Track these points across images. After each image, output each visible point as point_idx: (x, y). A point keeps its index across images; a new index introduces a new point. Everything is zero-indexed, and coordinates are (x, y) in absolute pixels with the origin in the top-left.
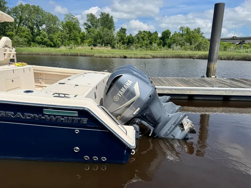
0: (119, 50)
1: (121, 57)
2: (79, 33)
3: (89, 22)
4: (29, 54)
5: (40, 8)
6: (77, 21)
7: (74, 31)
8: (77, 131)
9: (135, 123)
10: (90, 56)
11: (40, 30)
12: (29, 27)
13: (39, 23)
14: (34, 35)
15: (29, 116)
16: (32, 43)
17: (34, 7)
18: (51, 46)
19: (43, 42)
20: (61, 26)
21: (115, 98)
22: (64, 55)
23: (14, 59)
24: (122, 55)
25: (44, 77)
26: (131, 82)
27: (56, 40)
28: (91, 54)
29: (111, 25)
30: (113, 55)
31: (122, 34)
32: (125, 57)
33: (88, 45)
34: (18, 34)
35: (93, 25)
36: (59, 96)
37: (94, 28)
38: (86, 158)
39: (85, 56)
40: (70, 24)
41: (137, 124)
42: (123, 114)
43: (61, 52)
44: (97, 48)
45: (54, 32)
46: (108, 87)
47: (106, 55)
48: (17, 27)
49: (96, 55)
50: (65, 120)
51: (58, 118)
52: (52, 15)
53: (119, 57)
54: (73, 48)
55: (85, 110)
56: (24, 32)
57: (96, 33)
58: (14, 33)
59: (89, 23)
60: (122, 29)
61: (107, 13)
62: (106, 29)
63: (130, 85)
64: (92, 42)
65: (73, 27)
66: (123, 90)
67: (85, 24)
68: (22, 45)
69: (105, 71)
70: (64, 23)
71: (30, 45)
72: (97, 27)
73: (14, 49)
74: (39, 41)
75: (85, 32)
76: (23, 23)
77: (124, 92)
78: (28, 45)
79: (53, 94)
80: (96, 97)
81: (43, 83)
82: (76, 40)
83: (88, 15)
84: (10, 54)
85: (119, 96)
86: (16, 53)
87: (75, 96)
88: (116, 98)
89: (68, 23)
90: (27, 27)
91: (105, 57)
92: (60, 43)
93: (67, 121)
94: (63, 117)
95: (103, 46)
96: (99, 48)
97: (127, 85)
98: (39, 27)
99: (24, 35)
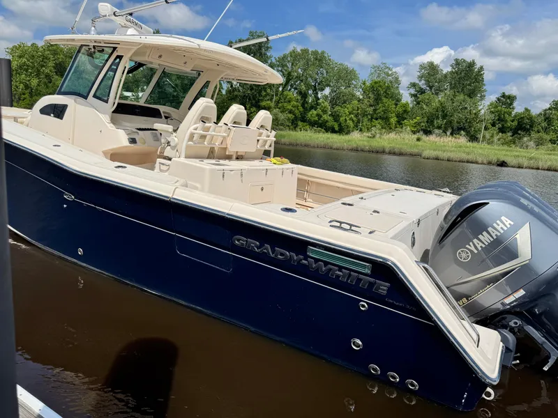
0: (489, 146)
1: (490, 163)
2: (396, 105)
3: (423, 82)
4: (291, 144)
5: (326, 55)
6: (397, 79)
7: (385, 100)
8: (363, 306)
9: (505, 327)
10: (412, 155)
11: (319, 99)
12: (300, 93)
13: (319, 84)
14: (306, 107)
15: (282, 254)
16: (300, 123)
17: (315, 53)
18: (333, 131)
19: (320, 121)
20: (361, 90)
21: (459, 253)
22: (356, 150)
23: (270, 151)
24: (494, 159)
25: (313, 189)
26: (508, 222)
27: (346, 119)
28: (415, 150)
29: (475, 87)
30: (470, 157)
31: (503, 109)
32: (503, 164)
33: (412, 131)
34: (280, 105)
35: (431, 88)
36: (340, 228)
37: (433, 94)
38: (374, 369)
39: (401, 154)
40: (380, 86)
41: (512, 330)
42: (476, 298)
43: (350, 143)
44: (432, 138)
45: (345, 102)
46: (446, 226)
47: (453, 155)
48: (279, 94)
49: (426, 153)
50: (343, 277)
51: (330, 269)
52: (346, 69)
53: (485, 162)
54: (378, 135)
55: (388, 264)
56: (289, 102)
57: (435, 104)
58: (272, 104)
59: (422, 84)
60: (504, 96)
61: (469, 60)
62: (461, 97)
63: (505, 228)
64: (422, 124)
65: (385, 92)
66: (485, 238)
67: (414, 85)
68: (282, 127)
69: (444, 190)
70: (368, 84)
71: (295, 127)
72: (441, 91)
73: (274, 133)
74: (313, 119)
75: (409, 102)
76: (292, 86)
77: (487, 244)
78: (292, 127)
79: (330, 222)
80: (413, 244)
81: (309, 200)
82: (386, 119)
83: (422, 67)
84: (266, 141)
85: (471, 251)
86: (275, 139)
87: (370, 233)
88: (463, 255)
89: (376, 83)
90: (297, 93)
91: (448, 160)
92: (351, 124)
93: (348, 280)
94: (340, 268)
95: (448, 133)
96: (438, 139)
97: (499, 228)
98: (317, 93)
99: (290, 107)
